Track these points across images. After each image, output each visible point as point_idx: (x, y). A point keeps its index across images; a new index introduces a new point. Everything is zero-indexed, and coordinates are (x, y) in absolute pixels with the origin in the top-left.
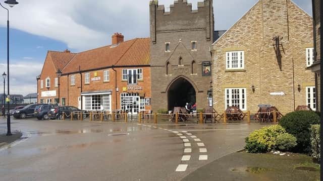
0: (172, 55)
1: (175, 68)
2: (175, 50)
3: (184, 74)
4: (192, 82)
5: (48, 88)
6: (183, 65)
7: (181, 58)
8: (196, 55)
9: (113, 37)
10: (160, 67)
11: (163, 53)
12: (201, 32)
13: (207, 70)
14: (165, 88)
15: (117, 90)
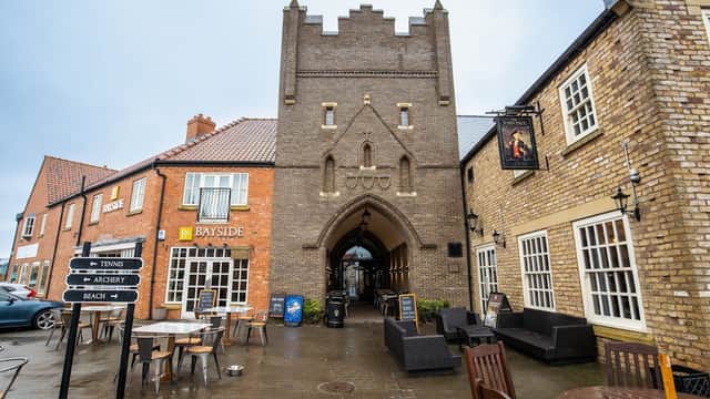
0: (341, 136)
1: (351, 174)
2: (350, 124)
3: (376, 191)
4: (403, 217)
5: (28, 239)
6: (374, 168)
7: (367, 147)
8: (411, 140)
9: (189, 124)
10: (304, 170)
11: (317, 130)
12: (423, 83)
13: (521, 143)
14: (317, 233)
15: (162, 236)
